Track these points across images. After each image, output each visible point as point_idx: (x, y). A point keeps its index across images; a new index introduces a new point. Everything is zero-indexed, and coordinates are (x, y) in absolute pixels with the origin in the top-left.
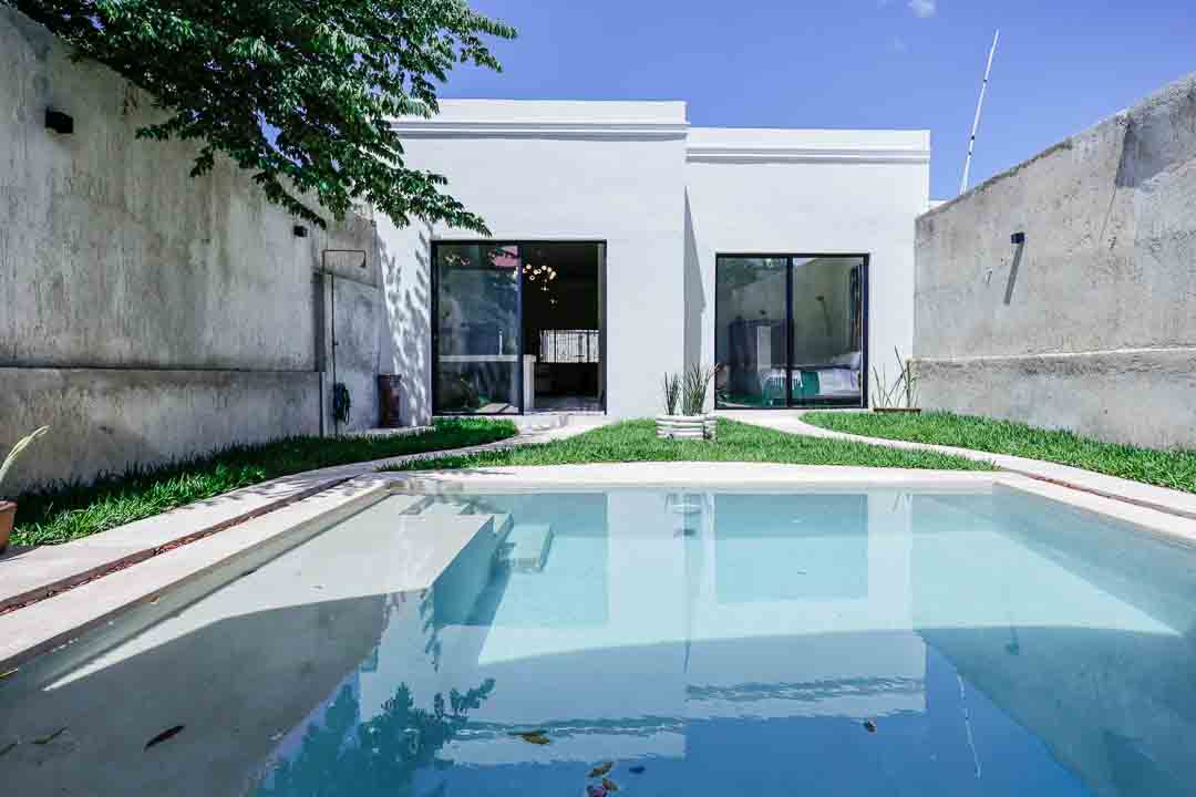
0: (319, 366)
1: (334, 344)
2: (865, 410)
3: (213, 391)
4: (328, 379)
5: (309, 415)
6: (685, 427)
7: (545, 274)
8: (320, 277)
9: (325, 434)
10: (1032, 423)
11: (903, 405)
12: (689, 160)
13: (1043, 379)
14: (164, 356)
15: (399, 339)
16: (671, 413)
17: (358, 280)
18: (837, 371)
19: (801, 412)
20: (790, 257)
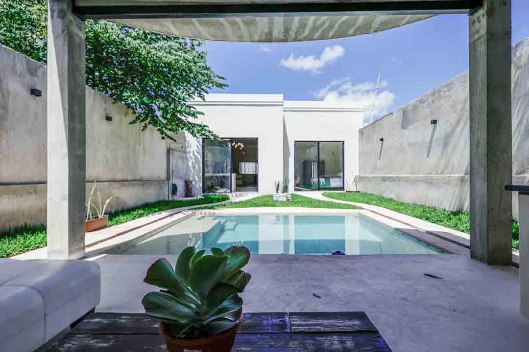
0: (168, 179)
1: (173, 172)
2: (343, 191)
3: (141, 187)
4: (171, 182)
5: (165, 194)
6: (281, 197)
7: (240, 146)
8: (169, 151)
9: (170, 199)
10: (385, 196)
11: (355, 190)
12: (284, 111)
13: (387, 183)
14: (129, 178)
15: (190, 164)
16: (277, 192)
17: (180, 151)
18: (337, 178)
19: (323, 192)
20: (318, 142)
